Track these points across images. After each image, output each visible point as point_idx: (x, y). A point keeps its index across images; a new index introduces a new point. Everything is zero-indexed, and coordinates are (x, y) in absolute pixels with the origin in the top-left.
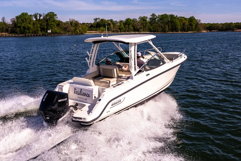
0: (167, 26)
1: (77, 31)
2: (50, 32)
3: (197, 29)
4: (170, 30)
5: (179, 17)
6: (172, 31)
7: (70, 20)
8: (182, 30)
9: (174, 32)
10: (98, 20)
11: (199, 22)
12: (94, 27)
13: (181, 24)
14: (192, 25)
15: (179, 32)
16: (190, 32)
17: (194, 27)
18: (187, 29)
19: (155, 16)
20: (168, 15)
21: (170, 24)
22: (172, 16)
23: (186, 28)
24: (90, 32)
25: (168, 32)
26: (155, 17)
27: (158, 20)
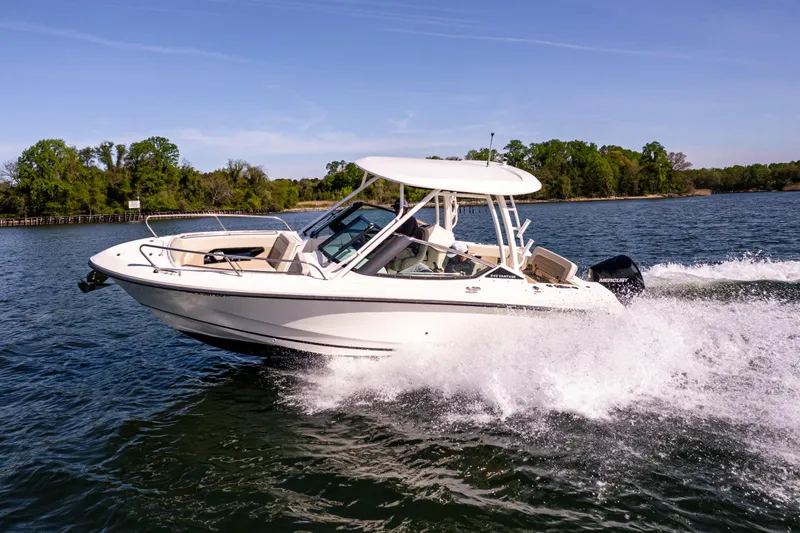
0: (565, 178)
1: (250, 200)
2: (139, 207)
3: (674, 186)
4: (579, 191)
5: (604, 147)
6: (586, 195)
7: (230, 164)
8: (620, 191)
9: (591, 197)
10: (340, 166)
11: (677, 161)
12: (327, 190)
13: (614, 172)
14: (656, 172)
15: (613, 198)
16: (651, 196)
17: (663, 178)
18: (639, 187)
19: (522, 147)
20: (565, 143)
21: (576, 171)
22: (578, 146)
23: (636, 182)
24: (306, 203)
25: (572, 199)
26: (522, 151)
27: (530, 160)
